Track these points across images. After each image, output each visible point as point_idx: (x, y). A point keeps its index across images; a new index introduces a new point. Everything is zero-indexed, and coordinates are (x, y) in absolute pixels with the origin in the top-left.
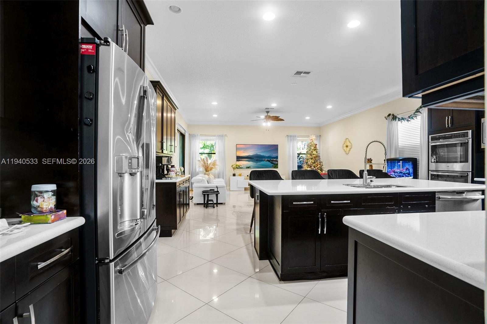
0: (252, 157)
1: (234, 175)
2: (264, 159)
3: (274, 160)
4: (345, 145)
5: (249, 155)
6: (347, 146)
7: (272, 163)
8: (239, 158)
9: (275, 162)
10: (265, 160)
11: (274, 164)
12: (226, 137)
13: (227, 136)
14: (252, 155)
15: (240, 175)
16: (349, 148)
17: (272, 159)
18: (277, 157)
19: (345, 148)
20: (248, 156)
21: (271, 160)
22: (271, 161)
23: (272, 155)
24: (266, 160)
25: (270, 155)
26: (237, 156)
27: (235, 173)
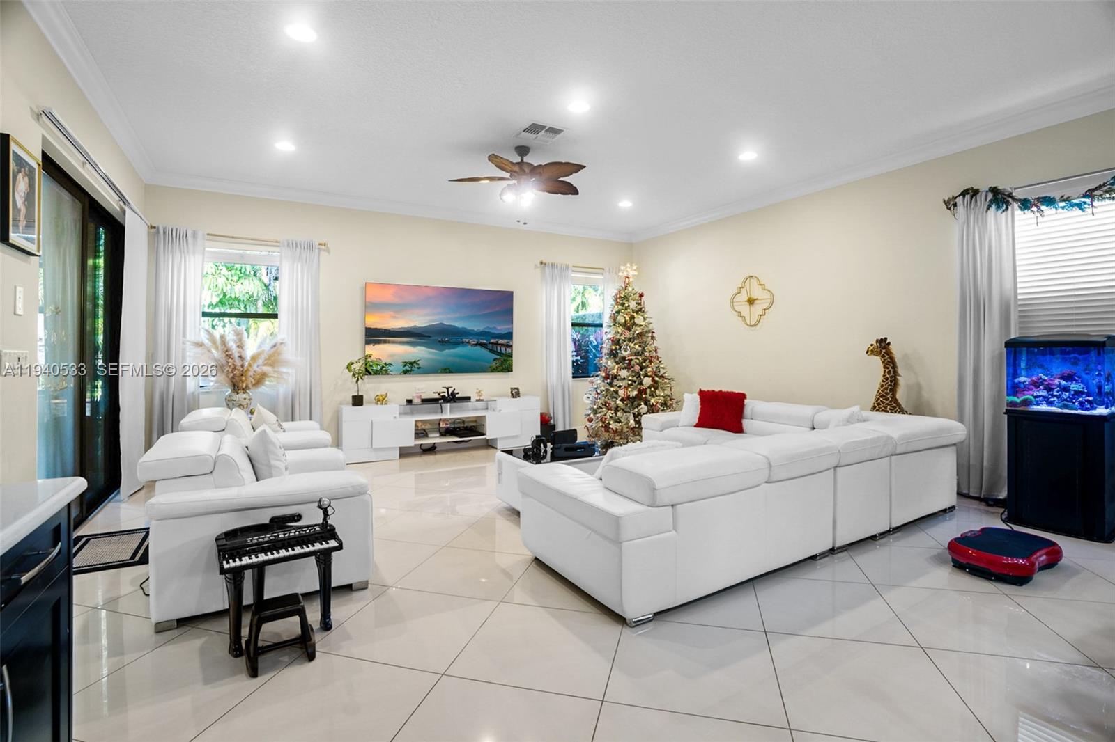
0: (424, 334)
1: (358, 401)
3: (500, 341)
4: (744, 297)
5: (415, 328)
6: (751, 302)
7: (492, 351)
8: (374, 336)
9: (503, 349)
10: (468, 343)
11: (500, 354)
12: (322, 253)
14: (423, 325)
15: (381, 400)
16: (758, 308)
17: (492, 341)
18: (509, 336)
19: (744, 309)
20: (411, 328)
21: (490, 343)
22: (490, 346)
23: (494, 328)
24: (475, 341)
25: (488, 328)
26: (366, 328)
27: (360, 394)
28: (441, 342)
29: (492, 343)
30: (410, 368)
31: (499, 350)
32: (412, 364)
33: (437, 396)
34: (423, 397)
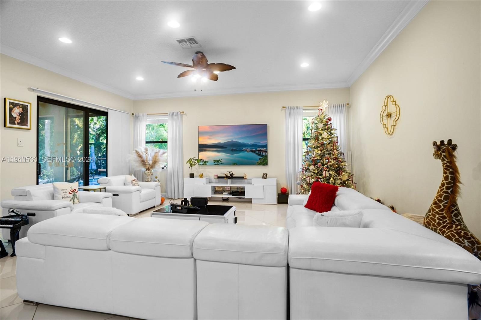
0: (224, 146)
1: (192, 176)
2: (244, 149)
3: (263, 149)
4: (385, 113)
5: (219, 143)
6: (389, 115)
7: (258, 154)
8: (202, 147)
9: (264, 153)
10: (246, 150)
11: (262, 156)
13: (186, 114)
14: (224, 142)
15: (201, 176)
17: (258, 149)
18: (266, 146)
19: (385, 120)
20: (218, 143)
21: (257, 150)
22: (257, 152)
23: (259, 142)
24: (249, 149)
25: (256, 142)
26: (199, 144)
27: (193, 173)
28: (233, 150)
29: (259, 150)
30: (218, 163)
31: (262, 154)
32: (218, 161)
33: (224, 176)
34: (219, 176)
